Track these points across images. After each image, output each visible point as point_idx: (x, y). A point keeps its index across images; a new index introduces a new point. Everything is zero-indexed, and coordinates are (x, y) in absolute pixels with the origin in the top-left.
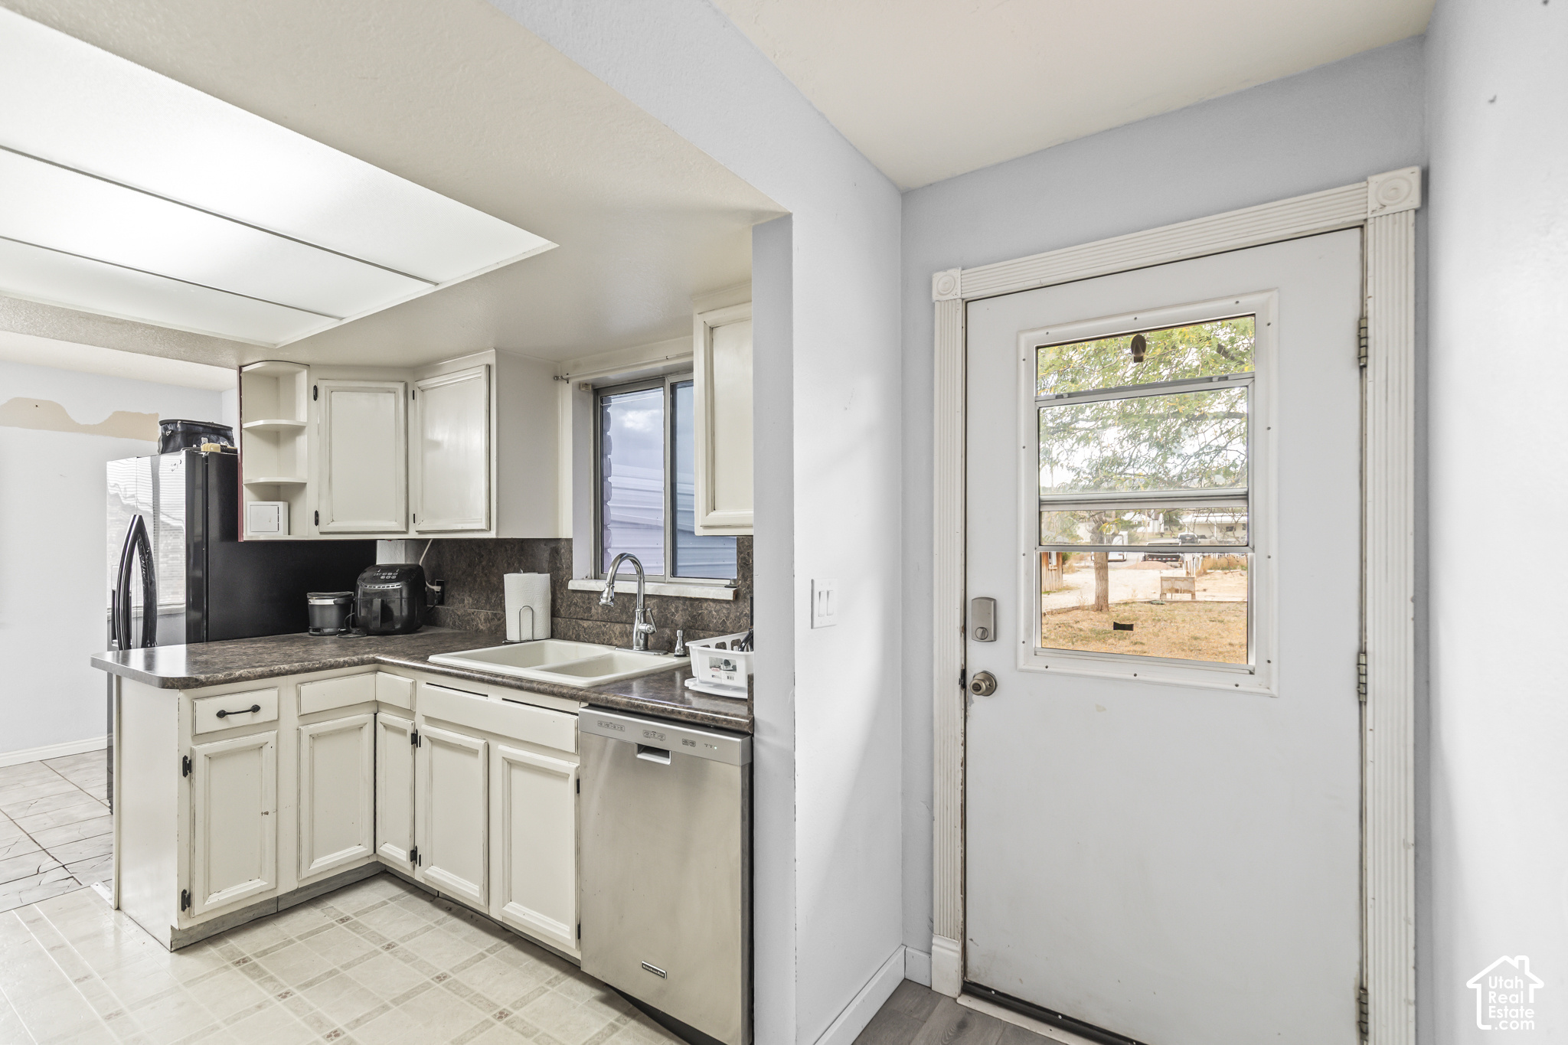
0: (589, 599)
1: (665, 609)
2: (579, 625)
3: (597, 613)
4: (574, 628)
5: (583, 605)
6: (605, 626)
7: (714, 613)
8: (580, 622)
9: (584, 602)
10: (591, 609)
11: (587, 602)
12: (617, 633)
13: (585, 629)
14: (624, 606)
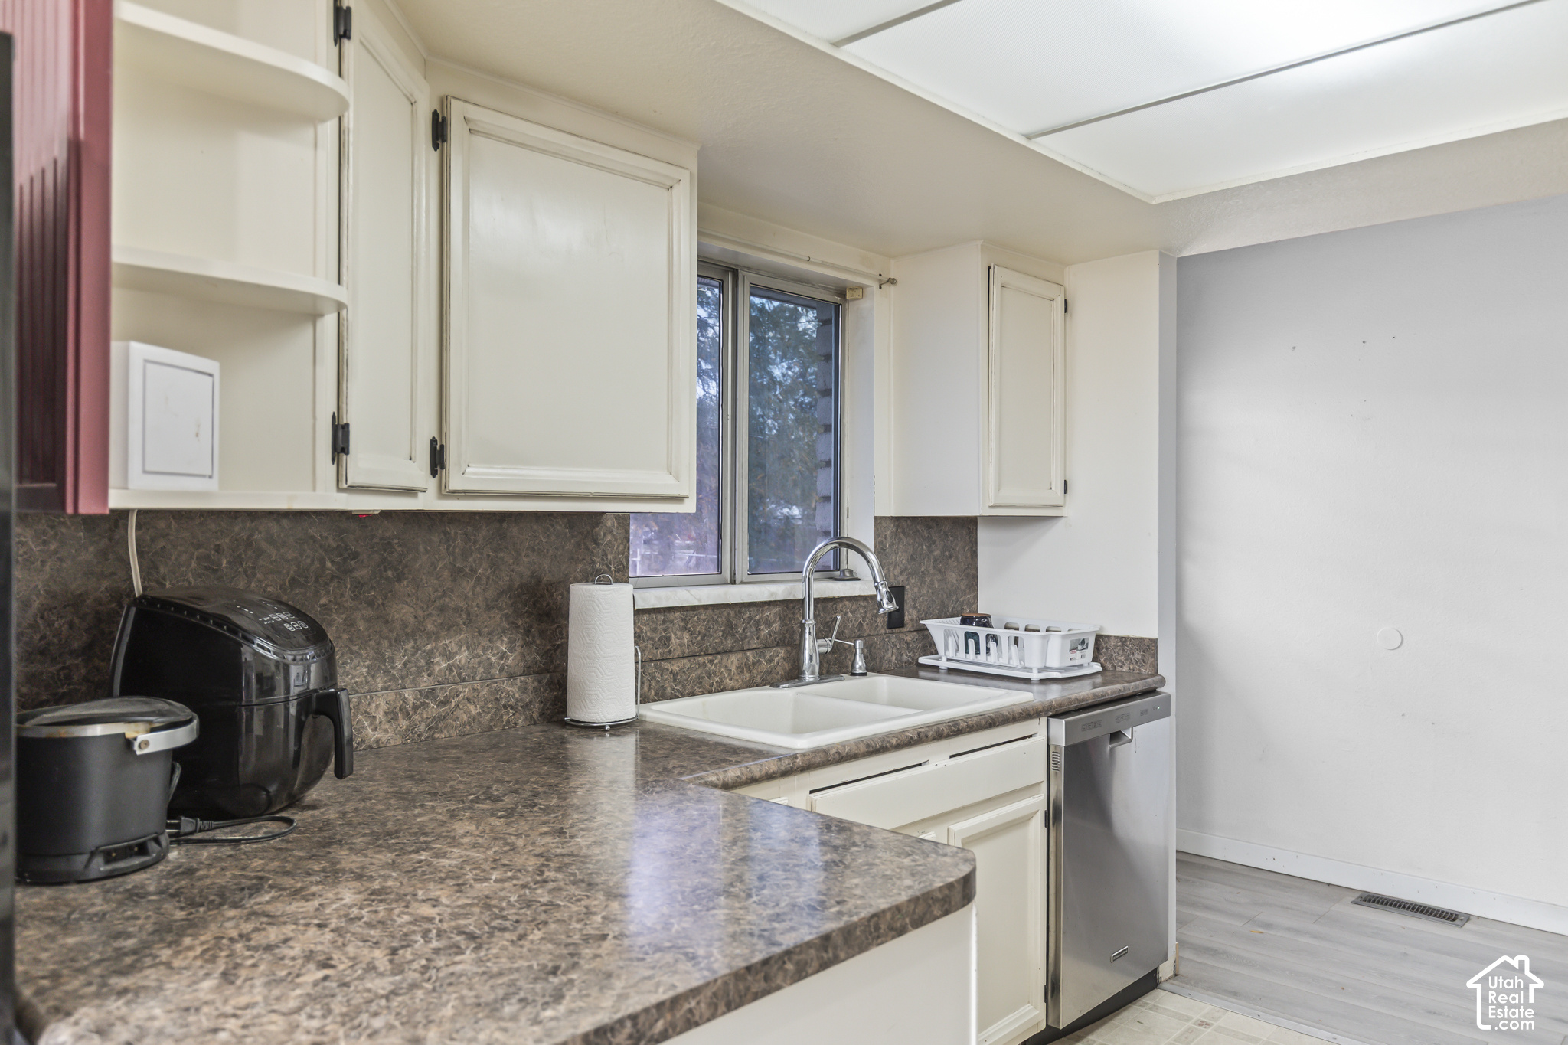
0: (664, 622)
1: (790, 620)
2: (663, 671)
3: (681, 645)
4: (654, 678)
5: (654, 635)
6: (711, 661)
7: (850, 615)
8: (666, 665)
9: (655, 630)
10: (669, 639)
11: (660, 628)
12: (733, 669)
13: (675, 675)
14: (729, 625)
